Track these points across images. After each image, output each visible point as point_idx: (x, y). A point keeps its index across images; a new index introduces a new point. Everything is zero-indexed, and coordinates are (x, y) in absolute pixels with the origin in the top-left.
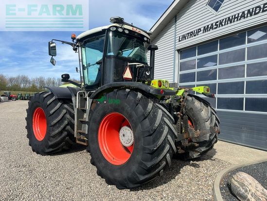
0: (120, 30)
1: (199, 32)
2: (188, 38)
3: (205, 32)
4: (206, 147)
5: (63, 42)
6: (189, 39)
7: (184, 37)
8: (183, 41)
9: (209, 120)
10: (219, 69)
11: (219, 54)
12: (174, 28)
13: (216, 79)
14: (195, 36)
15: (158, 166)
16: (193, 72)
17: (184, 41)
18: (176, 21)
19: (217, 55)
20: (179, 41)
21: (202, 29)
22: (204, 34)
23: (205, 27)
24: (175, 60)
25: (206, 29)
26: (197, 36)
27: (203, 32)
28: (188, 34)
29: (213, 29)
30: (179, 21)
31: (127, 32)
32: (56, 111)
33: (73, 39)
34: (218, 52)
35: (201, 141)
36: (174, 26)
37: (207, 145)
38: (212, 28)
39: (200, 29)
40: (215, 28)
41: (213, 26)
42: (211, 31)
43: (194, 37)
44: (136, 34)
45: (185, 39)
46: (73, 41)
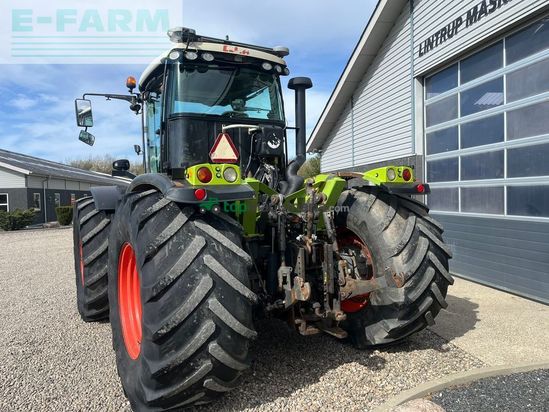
0: (192, 56)
1: (458, 26)
2: (437, 45)
3: (471, 23)
4: (401, 319)
5: (109, 96)
6: (440, 47)
7: (429, 44)
8: (427, 55)
9: (404, 253)
10: (508, 112)
11: (507, 75)
12: (409, 26)
13: (502, 140)
14: (450, 37)
15: (185, 370)
16: (452, 125)
17: (431, 52)
18: (412, 8)
19: (502, 77)
20: (421, 55)
21: (464, 18)
22: (470, 28)
23: (469, 12)
24: (413, 102)
25: (473, 17)
26: (455, 37)
27: (467, 26)
28: (437, 34)
29: (486, 14)
30: (419, 6)
31: (209, 58)
32: (95, 235)
33: (131, 86)
34: (505, 70)
35: (387, 303)
36: (409, 20)
37: (401, 314)
38: (484, 11)
39: (460, 19)
40: (492, 11)
41: (486, 7)
42: (484, 19)
43: (449, 41)
44: (236, 60)
45: (432, 48)
46: (131, 92)
